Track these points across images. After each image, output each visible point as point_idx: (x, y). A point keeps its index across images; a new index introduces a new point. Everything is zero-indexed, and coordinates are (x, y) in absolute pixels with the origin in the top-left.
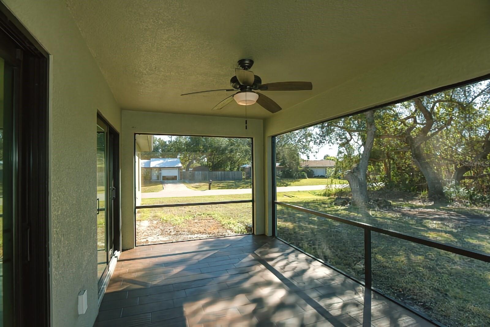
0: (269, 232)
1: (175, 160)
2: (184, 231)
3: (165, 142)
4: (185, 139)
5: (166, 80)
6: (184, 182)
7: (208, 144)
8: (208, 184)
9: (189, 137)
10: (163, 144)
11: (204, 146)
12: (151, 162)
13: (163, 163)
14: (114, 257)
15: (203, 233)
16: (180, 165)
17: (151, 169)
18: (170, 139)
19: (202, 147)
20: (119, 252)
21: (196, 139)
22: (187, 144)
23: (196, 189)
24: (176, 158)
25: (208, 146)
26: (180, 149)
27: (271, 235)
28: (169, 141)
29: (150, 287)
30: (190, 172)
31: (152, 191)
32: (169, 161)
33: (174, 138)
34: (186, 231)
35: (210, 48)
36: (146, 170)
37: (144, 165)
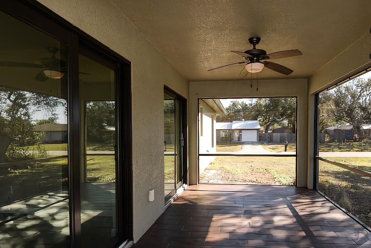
0: (310, 185)
1: (255, 122)
2: (239, 179)
3: (246, 105)
4: (264, 102)
5: (207, 59)
6: (262, 144)
7: (288, 105)
8: (284, 146)
9: (268, 99)
10: (245, 108)
11: (283, 107)
12: (233, 125)
13: (243, 125)
14: (182, 187)
15: (254, 182)
16: (259, 127)
17: (233, 131)
18: (250, 102)
19: (281, 109)
20: (187, 185)
21: (275, 101)
22: (266, 106)
23: (273, 150)
24: (257, 120)
25: (288, 107)
26: (260, 111)
27: (312, 188)
28: (249, 104)
29: (198, 205)
30: (269, 134)
31: (232, 150)
32: (249, 123)
33: (254, 101)
34: (240, 179)
35: (224, 36)
36: (229, 132)
37: (227, 127)
